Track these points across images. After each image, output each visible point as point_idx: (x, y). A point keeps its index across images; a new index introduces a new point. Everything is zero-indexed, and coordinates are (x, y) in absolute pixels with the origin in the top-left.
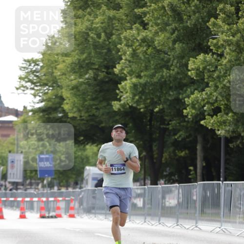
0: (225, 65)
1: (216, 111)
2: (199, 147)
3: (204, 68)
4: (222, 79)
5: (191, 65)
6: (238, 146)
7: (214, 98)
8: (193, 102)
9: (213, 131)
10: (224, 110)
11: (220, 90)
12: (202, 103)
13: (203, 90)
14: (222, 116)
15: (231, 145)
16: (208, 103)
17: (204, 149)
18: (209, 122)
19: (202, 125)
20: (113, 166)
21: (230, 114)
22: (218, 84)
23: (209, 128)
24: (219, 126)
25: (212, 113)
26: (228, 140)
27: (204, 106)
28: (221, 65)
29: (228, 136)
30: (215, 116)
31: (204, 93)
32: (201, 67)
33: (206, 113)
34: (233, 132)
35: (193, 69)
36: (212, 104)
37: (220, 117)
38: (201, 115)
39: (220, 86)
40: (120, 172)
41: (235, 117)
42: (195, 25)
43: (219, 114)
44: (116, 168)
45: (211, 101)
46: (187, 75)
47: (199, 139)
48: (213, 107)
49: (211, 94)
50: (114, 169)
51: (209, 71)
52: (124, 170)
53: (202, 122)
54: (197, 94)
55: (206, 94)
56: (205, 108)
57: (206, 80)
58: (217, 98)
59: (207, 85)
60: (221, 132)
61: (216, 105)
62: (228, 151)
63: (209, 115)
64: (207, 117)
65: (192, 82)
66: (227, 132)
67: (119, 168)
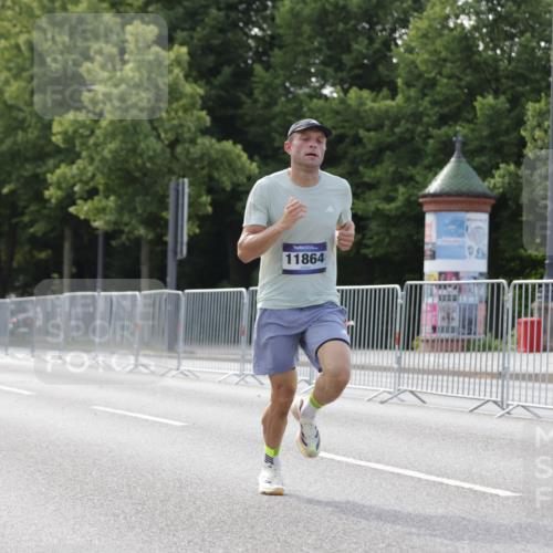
0: (106, 128)
1: (91, 193)
2: (67, 246)
3: (75, 132)
4: (99, 149)
5: (56, 128)
6: (124, 244)
7: (90, 174)
8: (58, 180)
9: (87, 222)
10: (104, 191)
11: (96, 163)
12: (72, 181)
13: (73, 163)
14: (100, 201)
15: (114, 243)
16: (81, 181)
17: (76, 249)
18: (81, 209)
19: (71, 215)
21: (112, 198)
22: (94, 155)
23: (82, 217)
24: (95, 215)
25: (85, 196)
26: (109, 236)
27: (75, 185)
28: (100, 128)
29: (106, 228)
30: (89, 203)
31: (75, 167)
32: (71, 131)
33: (77, 196)
34: (115, 223)
35: (59, 133)
36: (86, 183)
37: (97, 201)
38: (70, 199)
39: (97, 158)
40: (311, 266)
41: (120, 202)
43: (96, 198)
45: (84, 178)
46: (50, 141)
47: (68, 233)
48: (87, 188)
49: (85, 168)
50: (293, 260)
51: (82, 136)
52: (322, 261)
53: (72, 210)
54: (63, 170)
55: (78, 168)
56: (76, 188)
57: (78, 149)
58: (94, 175)
59: (79, 156)
60: (96, 224)
61: (91, 184)
62: (109, 252)
63: (81, 198)
64: (79, 202)
65: (58, 150)
66: (108, 223)
67: (309, 254)
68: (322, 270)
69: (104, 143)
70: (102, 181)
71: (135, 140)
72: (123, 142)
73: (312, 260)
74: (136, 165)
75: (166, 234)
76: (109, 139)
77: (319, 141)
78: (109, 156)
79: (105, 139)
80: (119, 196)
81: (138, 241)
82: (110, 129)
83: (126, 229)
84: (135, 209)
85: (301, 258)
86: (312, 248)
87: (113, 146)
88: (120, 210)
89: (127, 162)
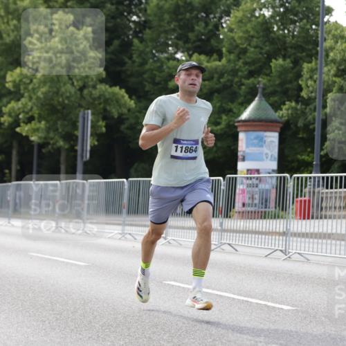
0: (39, 79)
1: (30, 120)
2: (14, 153)
3: (20, 81)
4: (36, 91)
5: (9, 78)
6: (50, 152)
7: (29, 107)
8: (9, 111)
9: (27, 137)
10: (38, 119)
11: (34, 100)
12: (18, 112)
13: (19, 100)
14: (35, 124)
15: (44, 151)
16: (23, 112)
17: (19, 153)
18: (24, 129)
19: (17, 133)
20: (180, 143)
21: (43, 122)
23: (24, 134)
24: (32, 133)
25: (26, 121)
26: (41, 146)
27: (19, 114)
28: (36, 78)
29: (39, 141)
30: (29, 125)
31: (20, 103)
32: (18, 79)
33: (21, 121)
34: (45, 138)
35: (10, 82)
36: (27, 113)
37: (34, 125)
38: (17, 123)
39: (34, 97)
40: (189, 155)
41: (48, 125)
42: (13, 41)
43: (33, 122)
44: (184, 146)
45: (26, 110)
46: (4, 86)
47: (15, 144)
48: (27, 116)
49: (26, 104)
50: (179, 149)
51: (25, 83)
52: (196, 151)
53: (18, 130)
54: (13, 104)
55: (22, 104)
56: (21, 116)
57: (22, 92)
58: (32, 108)
59: (22, 96)
60: (33, 138)
61: (30, 114)
62: (41, 156)
63: (24, 122)
64: (22, 124)
65: (9, 92)
66: (40, 138)
67: (190, 146)
68: (195, 158)
69: (39, 87)
70: (37, 112)
71: (58, 86)
72: (50, 87)
73: (190, 150)
74: (59, 102)
75: (76, 145)
76: (42, 85)
77: (197, 76)
78: (42, 96)
79: (39, 85)
80: (47, 121)
81: (59, 150)
82: (42, 79)
83: (51, 142)
84: (57, 129)
85: (184, 149)
86: (192, 142)
87: (44, 89)
88: (48, 130)
89: (53, 100)
